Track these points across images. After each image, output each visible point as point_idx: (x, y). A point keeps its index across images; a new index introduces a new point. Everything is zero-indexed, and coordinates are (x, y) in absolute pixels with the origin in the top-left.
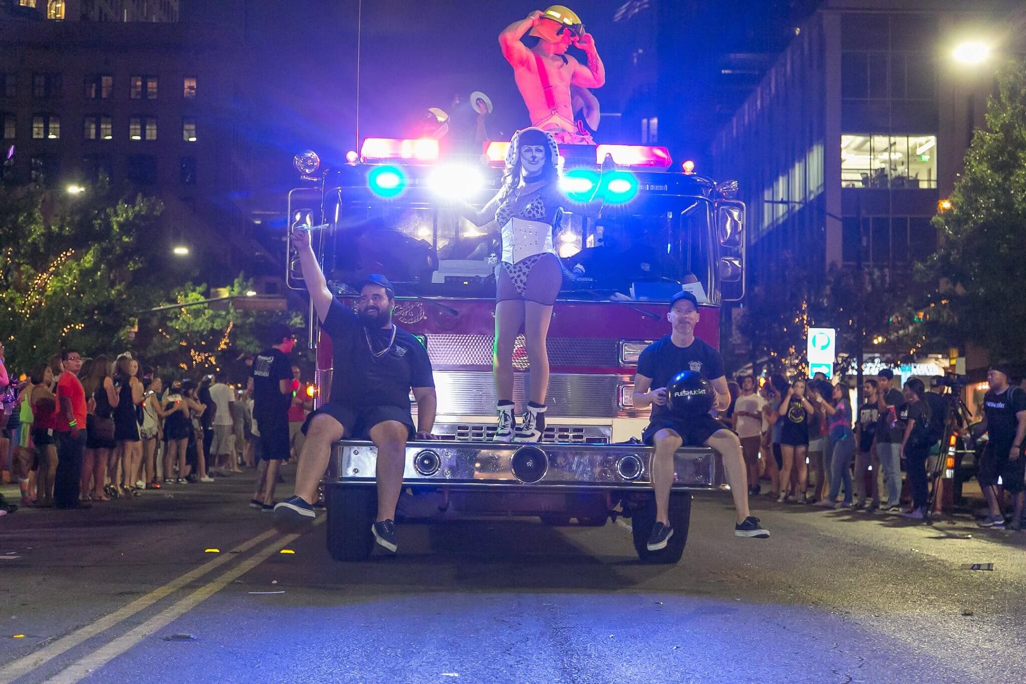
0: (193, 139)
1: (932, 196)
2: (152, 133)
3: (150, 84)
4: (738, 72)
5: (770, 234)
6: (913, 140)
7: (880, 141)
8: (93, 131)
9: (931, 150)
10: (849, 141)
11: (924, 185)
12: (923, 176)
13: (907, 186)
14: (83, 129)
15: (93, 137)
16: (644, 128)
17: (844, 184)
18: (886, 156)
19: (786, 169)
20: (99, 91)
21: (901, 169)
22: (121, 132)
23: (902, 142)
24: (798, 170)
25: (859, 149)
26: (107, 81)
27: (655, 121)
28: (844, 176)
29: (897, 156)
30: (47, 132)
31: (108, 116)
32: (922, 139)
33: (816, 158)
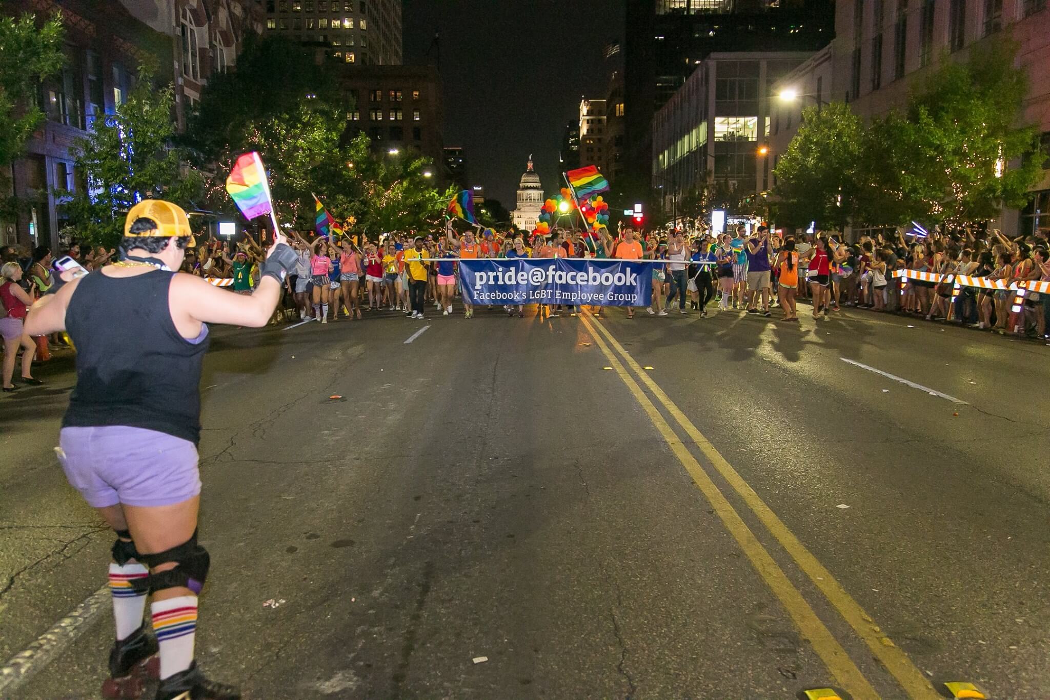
0: (418, 119)
1: (755, 145)
2: (400, 117)
3: (398, 94)
4: (665, 85)
5: (680, 161)
6: (747, 119)
7: (732, 120)
8: (374, 116)
9: (754, 124)
10: (718, 120)
11: (750, 140)
12: (750, 136)
13: (743, 140)
14: (369, 115)
15: (374, 118)
16: (617, 108)
17: (715, 140)
18: (734, 126)
19: (688, 131)
20: (375, 98)
21: (741, 133)
22: (386, 117)
23: (742, 120)
24: (694, 132)
25: (722, 123)
26: (379, 93)
27: (622, 105)
28: (716, 135)
29: (738, 126)
30: (353, 117)
31: (380, 109)
32: (750, 118)
33: (703, 127)
